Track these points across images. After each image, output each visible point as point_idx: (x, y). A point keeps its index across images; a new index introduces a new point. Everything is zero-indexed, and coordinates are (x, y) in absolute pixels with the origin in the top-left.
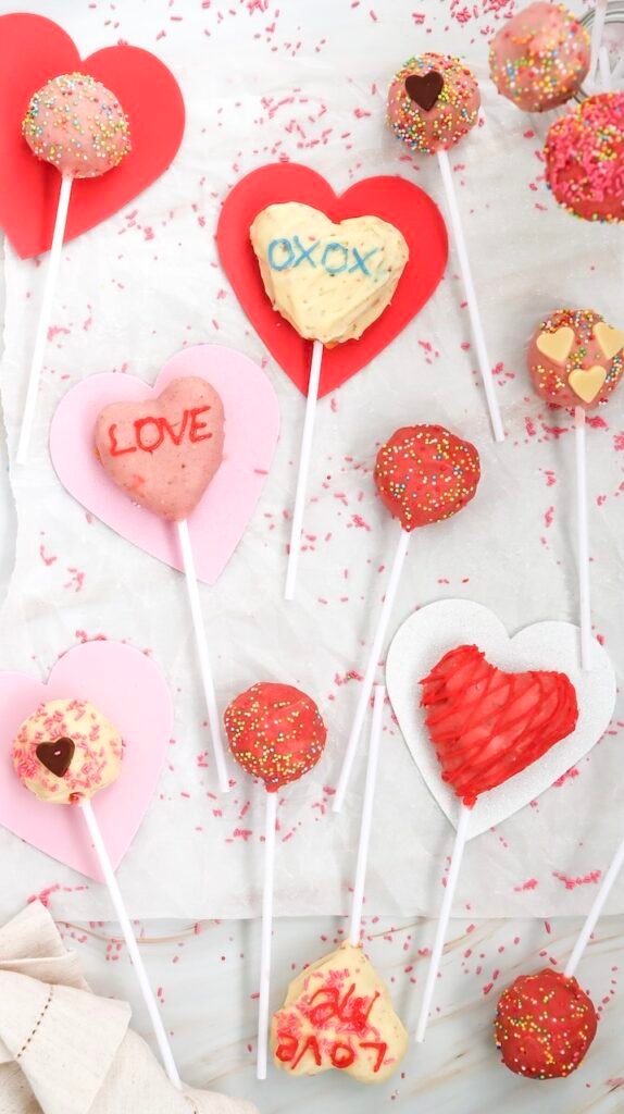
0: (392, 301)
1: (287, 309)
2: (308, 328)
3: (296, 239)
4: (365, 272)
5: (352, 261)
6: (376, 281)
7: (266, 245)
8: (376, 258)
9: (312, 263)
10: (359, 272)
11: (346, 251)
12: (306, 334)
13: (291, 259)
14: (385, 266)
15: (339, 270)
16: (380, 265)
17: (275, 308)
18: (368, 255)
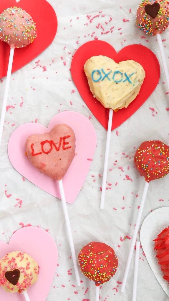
0: (139, 93)
1: (99, 97)
2: (108, 104)
3: (102, 70)
4: (130, 82)
5: (124, 78)
6: (134, 85)
7: (91, 72)
8: (134, 76)
9: (109, 79)
10: (127, 82)
11: (122, 74)
12: (107, 106)
13: (101, 78)
14: (137, 79)
15: (119, 82)
16: (135, 79)
17: (94, 97)
18: (131, 75)
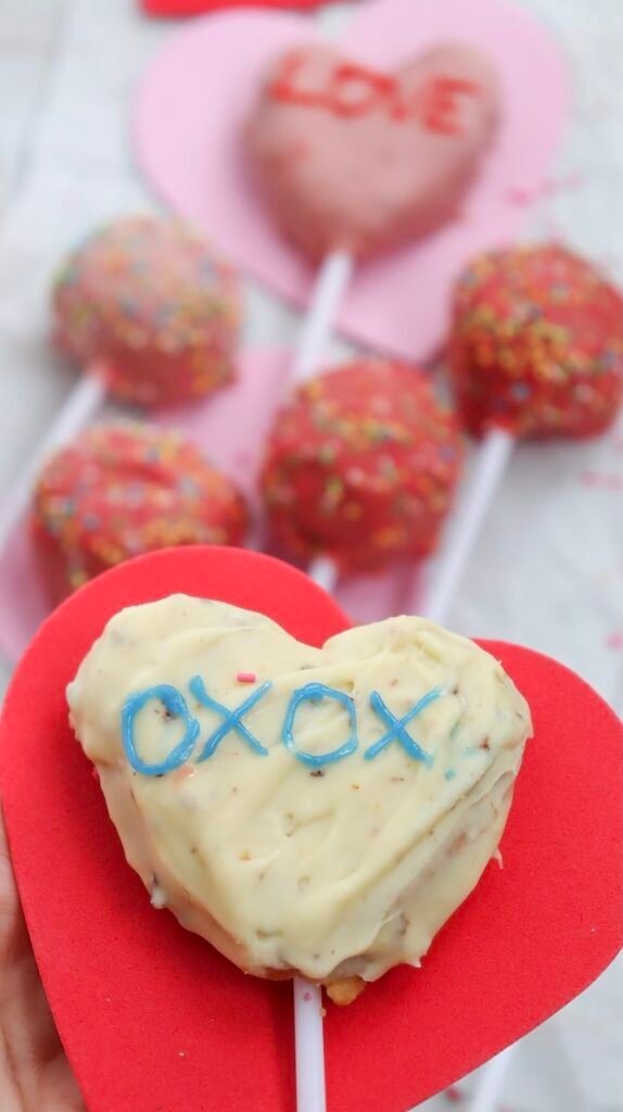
0: (502, 846)
1: (196, 891)
2: (262, 934)
3: (197, 688)
4: (414, 753)
5: (370, 732)
6: (449, 776)
7: (113, 706)
8: (442, 715)
9: (256, 748)
10: (394, 759)
11: (346, 704)
12: (259, 955)
13: (191, 736)
14: (468, 737)
15: (335, 758)
16: (453, 733)
17: (158, 900)
18: (415, 710)
